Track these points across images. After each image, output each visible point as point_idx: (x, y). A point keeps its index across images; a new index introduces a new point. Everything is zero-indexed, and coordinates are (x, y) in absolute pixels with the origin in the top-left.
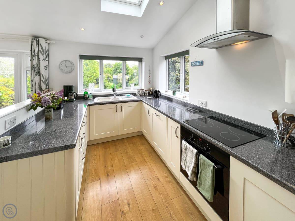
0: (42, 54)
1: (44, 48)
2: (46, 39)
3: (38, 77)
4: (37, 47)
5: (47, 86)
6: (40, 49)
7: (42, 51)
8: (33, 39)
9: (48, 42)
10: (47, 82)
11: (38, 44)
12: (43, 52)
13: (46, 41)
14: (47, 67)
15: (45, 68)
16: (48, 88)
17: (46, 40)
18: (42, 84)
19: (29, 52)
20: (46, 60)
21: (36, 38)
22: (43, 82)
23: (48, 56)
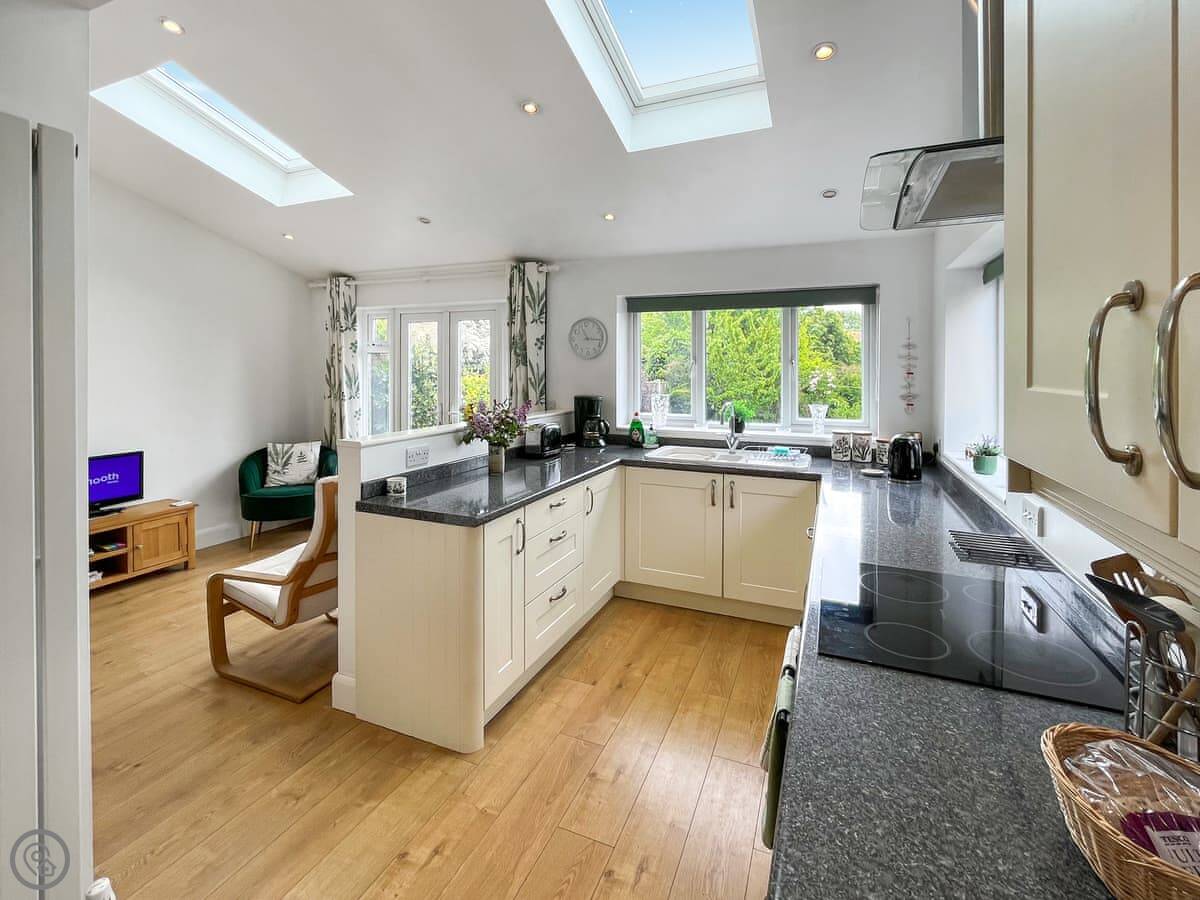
0: (530, 306)
1: (535, 288)
2: (540, 262)
3: (522, 368)
4: (521, 288)
5: (541, 394)
6: (527, 293)
7: (530, 298)
8: (512, 269)
9: (544, 268)
10: (543, 383)
11: (522, 280)
12: (534, 299)
13: (541, 269)
14: (543, 341)
15: (539, 344)
16: (543, 401)
17: (541, 265)
18: (531, 390)
19: (506, 301)
20: (542, 322)
21: (520, 262)
22: (532, 384)
23: (544, 311)
